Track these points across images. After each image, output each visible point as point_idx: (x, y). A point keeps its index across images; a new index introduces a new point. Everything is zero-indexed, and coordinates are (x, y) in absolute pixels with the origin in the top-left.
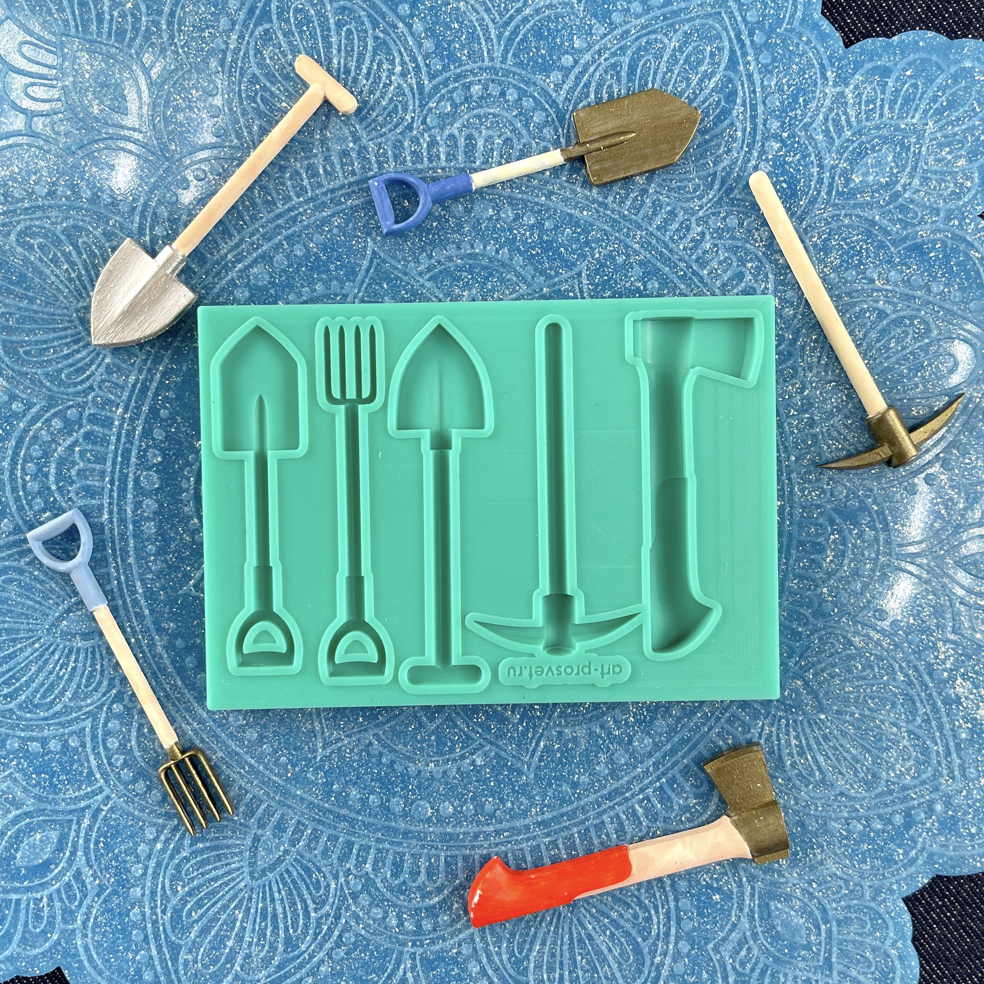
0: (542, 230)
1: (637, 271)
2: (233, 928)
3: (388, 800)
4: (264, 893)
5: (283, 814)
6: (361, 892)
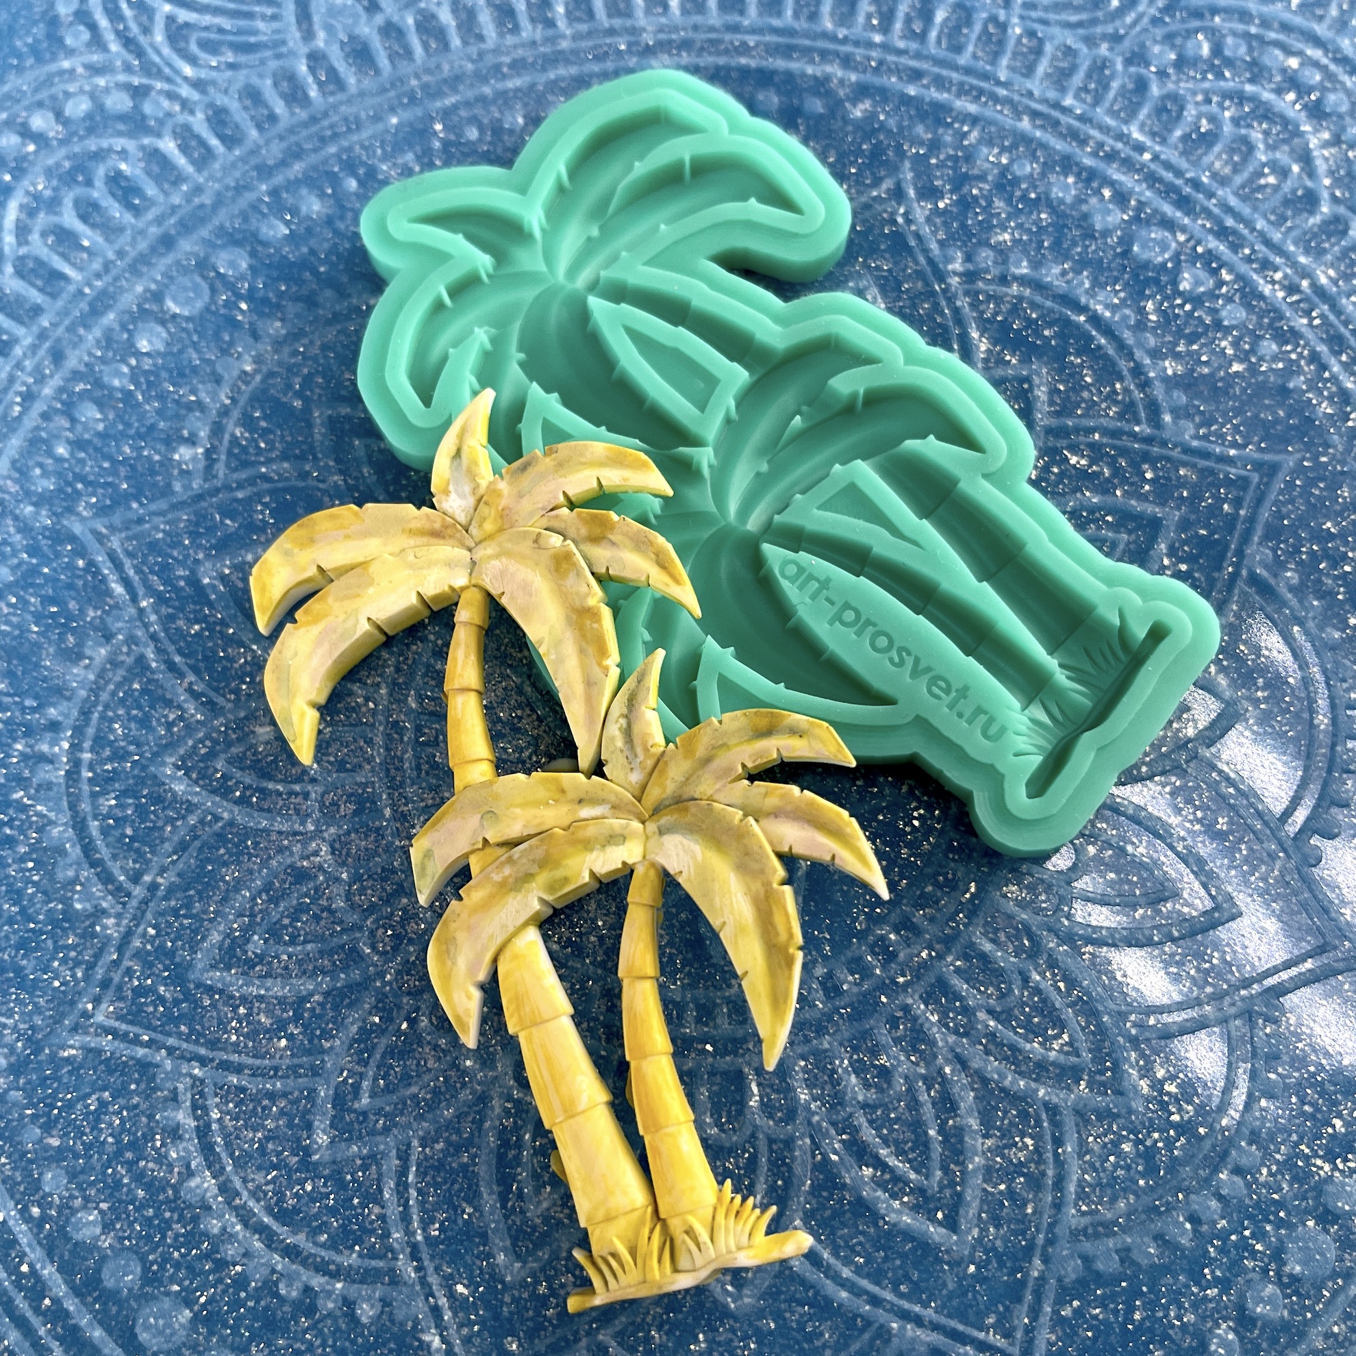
3: (253, 254)
5: (377, 72)
6: (135, 107)
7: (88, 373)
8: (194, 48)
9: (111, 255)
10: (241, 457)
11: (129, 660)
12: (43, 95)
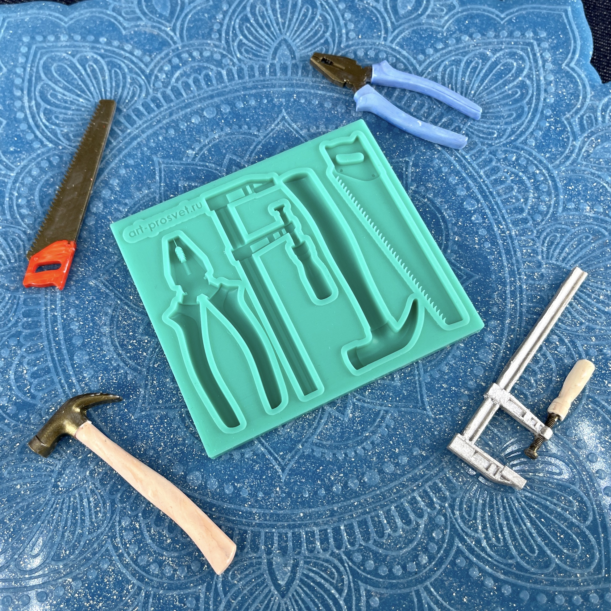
0: (324, 485)
1: (245, 494)
2: (281, 13)
3: (231, 109)
4: (274, 36)
5: (286, 75)
6: (221, 60)
7: (177, 122)
8: (243, 50)
9: (196, 94)
10: (204, 159)
11: (152, 196)
12: (199, 47)
